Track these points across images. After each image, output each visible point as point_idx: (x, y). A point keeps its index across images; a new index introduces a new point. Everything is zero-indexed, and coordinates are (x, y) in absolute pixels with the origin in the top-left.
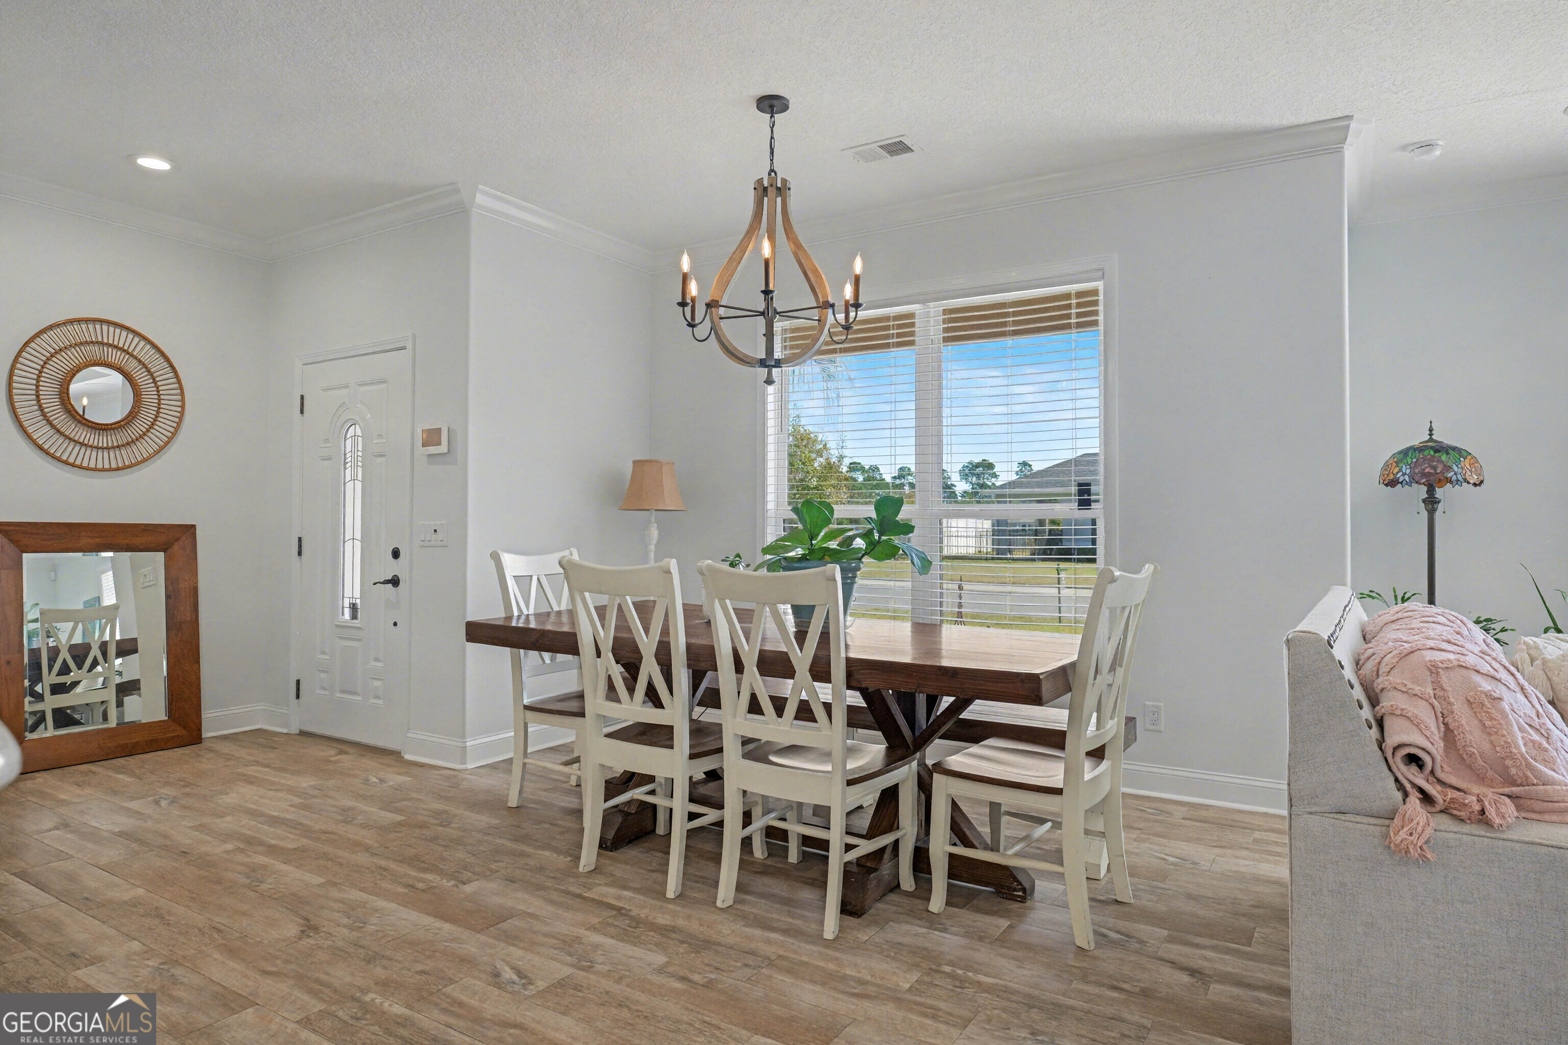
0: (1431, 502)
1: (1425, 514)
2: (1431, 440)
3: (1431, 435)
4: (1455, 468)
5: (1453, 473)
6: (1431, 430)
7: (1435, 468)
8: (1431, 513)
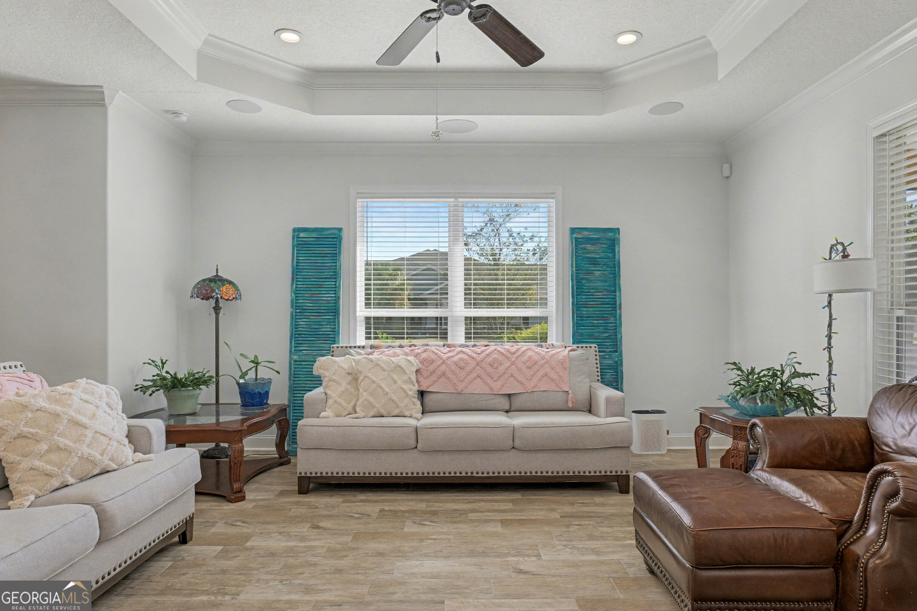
0: (217, 309)
1: (214, 315)
2: (217, 275)
3: (217, 272)
4: (217, 291)
5: (215, 294)
6: (217, 270)
7: (207, 290)
8: (217, 314)
